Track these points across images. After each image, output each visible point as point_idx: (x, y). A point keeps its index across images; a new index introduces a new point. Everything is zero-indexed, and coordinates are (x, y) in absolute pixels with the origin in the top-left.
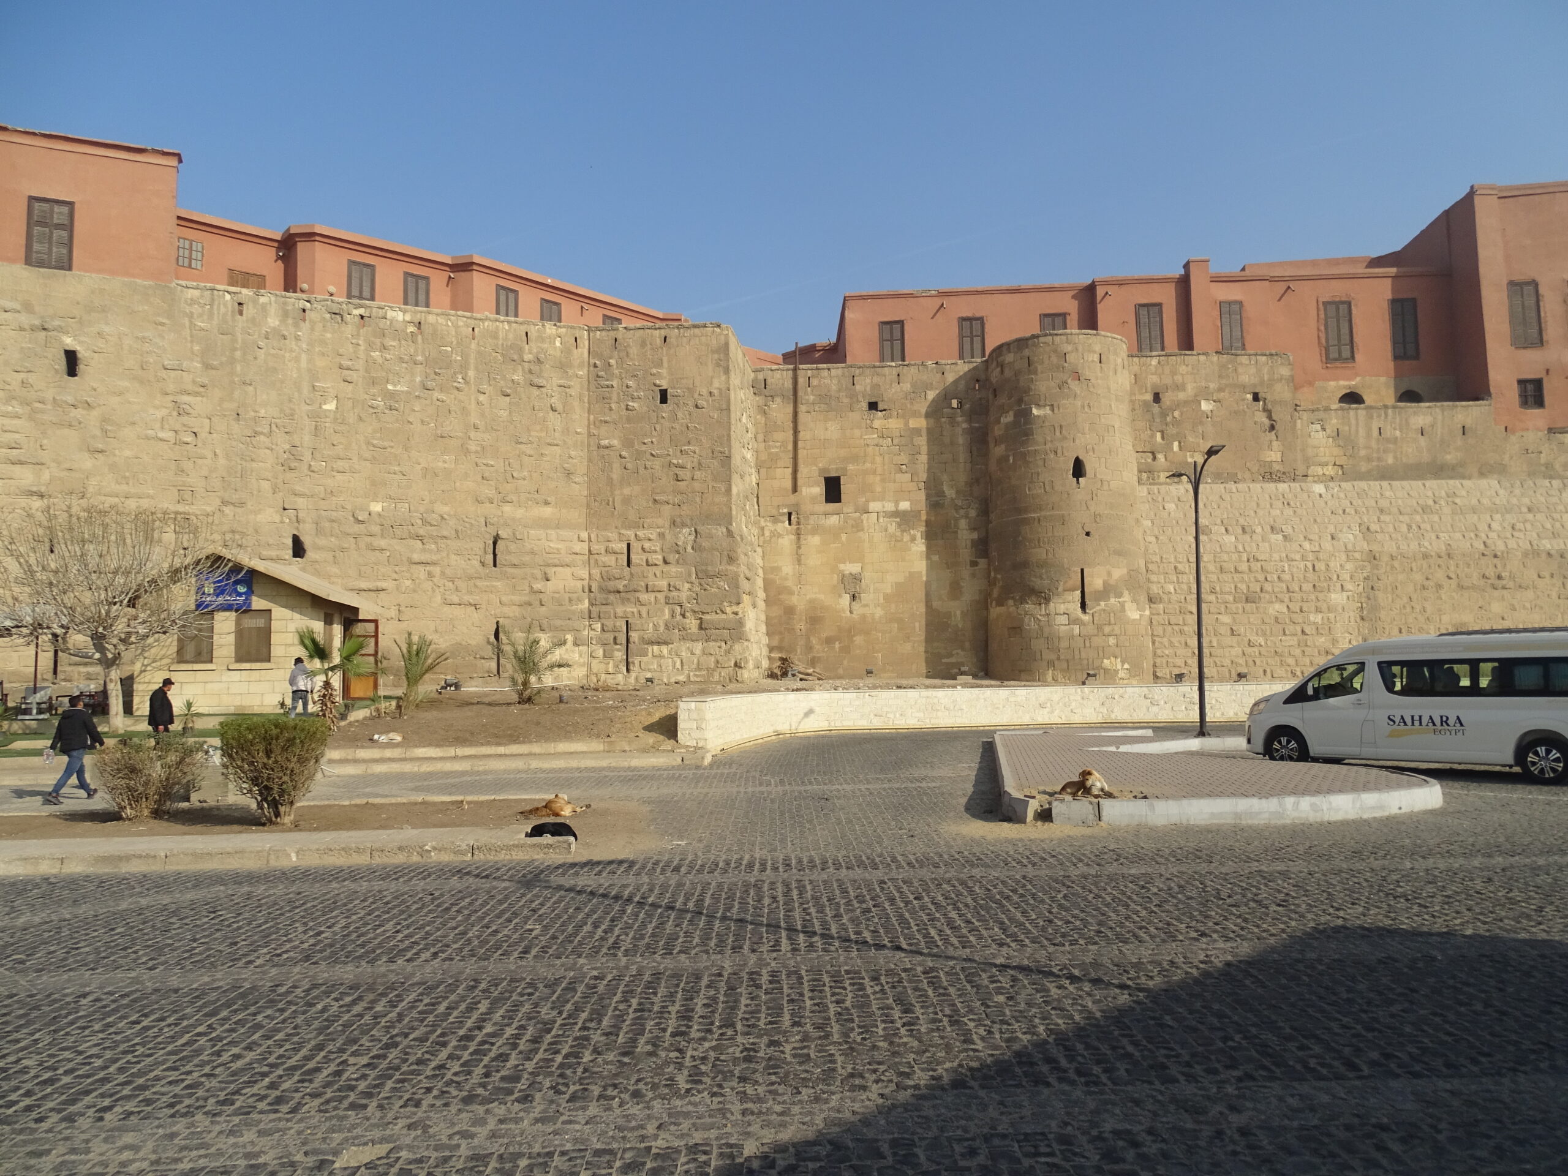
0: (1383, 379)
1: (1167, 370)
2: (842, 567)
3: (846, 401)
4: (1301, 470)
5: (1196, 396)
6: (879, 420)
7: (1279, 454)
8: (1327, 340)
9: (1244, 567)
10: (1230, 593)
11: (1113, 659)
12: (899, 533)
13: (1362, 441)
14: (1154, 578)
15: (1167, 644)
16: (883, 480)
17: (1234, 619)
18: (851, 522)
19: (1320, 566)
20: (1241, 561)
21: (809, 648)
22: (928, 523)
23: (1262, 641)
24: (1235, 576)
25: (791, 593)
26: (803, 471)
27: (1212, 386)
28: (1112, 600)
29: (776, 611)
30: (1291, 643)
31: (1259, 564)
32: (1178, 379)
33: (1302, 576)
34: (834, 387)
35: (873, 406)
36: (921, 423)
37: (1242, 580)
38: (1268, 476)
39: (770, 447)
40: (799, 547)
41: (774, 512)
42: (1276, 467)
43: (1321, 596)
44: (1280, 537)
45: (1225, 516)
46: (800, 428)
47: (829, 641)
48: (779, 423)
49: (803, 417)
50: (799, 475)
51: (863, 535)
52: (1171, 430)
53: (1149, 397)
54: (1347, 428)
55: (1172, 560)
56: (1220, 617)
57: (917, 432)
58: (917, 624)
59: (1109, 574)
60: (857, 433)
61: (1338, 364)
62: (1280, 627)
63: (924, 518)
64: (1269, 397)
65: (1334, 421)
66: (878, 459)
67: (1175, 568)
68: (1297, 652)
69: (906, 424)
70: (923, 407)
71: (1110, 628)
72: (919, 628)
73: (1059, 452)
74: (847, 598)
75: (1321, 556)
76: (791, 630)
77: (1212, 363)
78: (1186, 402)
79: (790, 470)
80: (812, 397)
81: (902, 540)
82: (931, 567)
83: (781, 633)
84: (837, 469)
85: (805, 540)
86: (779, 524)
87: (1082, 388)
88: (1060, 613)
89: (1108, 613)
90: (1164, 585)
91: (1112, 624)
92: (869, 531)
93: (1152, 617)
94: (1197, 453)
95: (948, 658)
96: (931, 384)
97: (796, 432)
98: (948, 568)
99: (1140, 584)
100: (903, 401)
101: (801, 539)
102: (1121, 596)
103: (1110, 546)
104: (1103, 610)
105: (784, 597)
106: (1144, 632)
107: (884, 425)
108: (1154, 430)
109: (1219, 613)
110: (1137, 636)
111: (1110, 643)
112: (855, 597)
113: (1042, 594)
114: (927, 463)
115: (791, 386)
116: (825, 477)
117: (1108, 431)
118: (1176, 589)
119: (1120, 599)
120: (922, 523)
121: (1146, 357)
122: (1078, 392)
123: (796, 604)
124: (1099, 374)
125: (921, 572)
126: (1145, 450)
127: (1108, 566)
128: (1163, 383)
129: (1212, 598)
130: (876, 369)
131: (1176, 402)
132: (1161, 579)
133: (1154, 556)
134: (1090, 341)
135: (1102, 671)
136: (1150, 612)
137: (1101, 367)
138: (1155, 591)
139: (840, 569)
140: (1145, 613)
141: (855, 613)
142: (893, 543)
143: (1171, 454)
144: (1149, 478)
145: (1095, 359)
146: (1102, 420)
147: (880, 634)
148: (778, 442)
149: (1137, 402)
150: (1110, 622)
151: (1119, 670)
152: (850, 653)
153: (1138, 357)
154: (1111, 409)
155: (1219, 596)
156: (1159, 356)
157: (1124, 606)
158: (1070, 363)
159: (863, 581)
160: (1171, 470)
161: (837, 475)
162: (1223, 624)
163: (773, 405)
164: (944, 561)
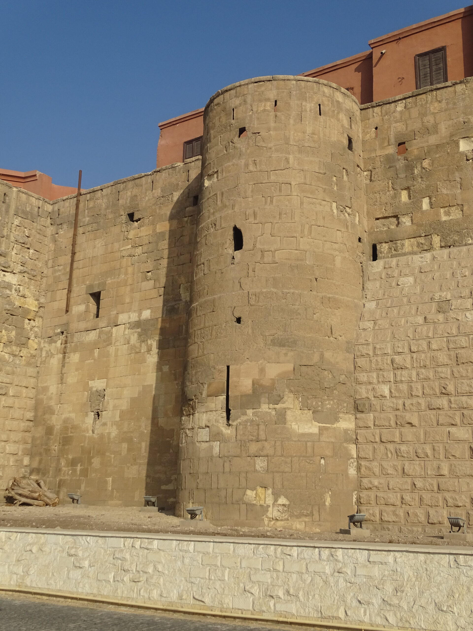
2: (91, 383)
3: (110, 216)
6: (134, 230)
11: (260, 490)
12: (138, 345)
16: (132, 291)
18: (104, 337)
21: (58, 470)
22: (163, 331)
25: (52, 412)
26: (75, 289)
27: (472, 119)
28: (265, 407)
29: (40, 432)
32: (430, 120)
34: (104, 206)
35: (131, 216)
36: (164, 226)
39: (55, 272)
40: (63, 366)
41: (51, 333)
46: (77, 249)
47: (73, 463)
48: (63, 247)
49: (81, 239)
50: (73, 295)
51: (112, 350)
52: (420, 185)
55: (389, 351)
56: (453, 430)
57: (161, 236)
58: (143, 444)
59: (262, 370)
60: (116, 245)
63: (159, 325)
66: (130, 270)
69: (154, 230)
70: (167, 210)
71: (259, 445)
73: (218, 224)
74: (92, 415)
76: (48, 451)
78: (437, 146)
79: (66, 291)
80: (87, 219)
81: (140, 352)
82: (160, 380)
83: (41, 454)
84: (99, 285)
85: (69, 358)
86: (53, 344)
87: (248, 144)
88: (204, 426)
89: (258, 425)
90: (376, 387)
91: (262, 440)
92: (116, 344)
93: (359, 431)
94: (454, 208)
95: (166, 485)
96: (178, 184)
97: (74, 253)
98: (176, 379)
99: (326, 385)
100: (154, 207)
101: (66, 358)
102: (280, 401)
103: (267, 334)
104: (252, 421)
105: (47, 416)
106: (328, 452)
107: (138, 235)
108: (398, 188)
109: (453, 425)
110: (308, 457)
111: (258, 467)
112: (98, 415)
113: (191, 403)
114: (168, 267)
115: (74, 212)
116: (90, 294)
117: (280, 190)
118: (393, 391)
119: (276, 406)
120: (158, 332)
121: (389, 103)
122: (244, 149)
123: (55, 424)
124: (272, 125)
125: (152, 385)
126: (386, 215)
127: (261, 362)
128: (409, 129)
129: (443, 402)
130: (136, 181)
131: (426, 148)
132: (373, 378)
133: (365, 347)
134: (263, 89)
135: (243, 507)
136: (356, 424)
137: (276, 116)
138: (364, 395)
139: (90, 386)
140: (335, 426)
141: (96, 432)
142: (133, 355)
143: (419, 215)
144: (391, 249)
145: (268, 108)
146: (273, 178)
147: (113, 456)
148: (61, 265)
149: (378, 159)
150: (258, 438)
151: (268, 506)
152: (87, 476)
153: (379, 106)
154: (288, 162)
155: (452, 399)
156: (405, 99)
157: (285, 415)
158: (237, 119)
159: (106, 397)
160: (418, 235)
161: (98, 290)
162: (459, 441)
163: (61, 232)
164: (173, 372)
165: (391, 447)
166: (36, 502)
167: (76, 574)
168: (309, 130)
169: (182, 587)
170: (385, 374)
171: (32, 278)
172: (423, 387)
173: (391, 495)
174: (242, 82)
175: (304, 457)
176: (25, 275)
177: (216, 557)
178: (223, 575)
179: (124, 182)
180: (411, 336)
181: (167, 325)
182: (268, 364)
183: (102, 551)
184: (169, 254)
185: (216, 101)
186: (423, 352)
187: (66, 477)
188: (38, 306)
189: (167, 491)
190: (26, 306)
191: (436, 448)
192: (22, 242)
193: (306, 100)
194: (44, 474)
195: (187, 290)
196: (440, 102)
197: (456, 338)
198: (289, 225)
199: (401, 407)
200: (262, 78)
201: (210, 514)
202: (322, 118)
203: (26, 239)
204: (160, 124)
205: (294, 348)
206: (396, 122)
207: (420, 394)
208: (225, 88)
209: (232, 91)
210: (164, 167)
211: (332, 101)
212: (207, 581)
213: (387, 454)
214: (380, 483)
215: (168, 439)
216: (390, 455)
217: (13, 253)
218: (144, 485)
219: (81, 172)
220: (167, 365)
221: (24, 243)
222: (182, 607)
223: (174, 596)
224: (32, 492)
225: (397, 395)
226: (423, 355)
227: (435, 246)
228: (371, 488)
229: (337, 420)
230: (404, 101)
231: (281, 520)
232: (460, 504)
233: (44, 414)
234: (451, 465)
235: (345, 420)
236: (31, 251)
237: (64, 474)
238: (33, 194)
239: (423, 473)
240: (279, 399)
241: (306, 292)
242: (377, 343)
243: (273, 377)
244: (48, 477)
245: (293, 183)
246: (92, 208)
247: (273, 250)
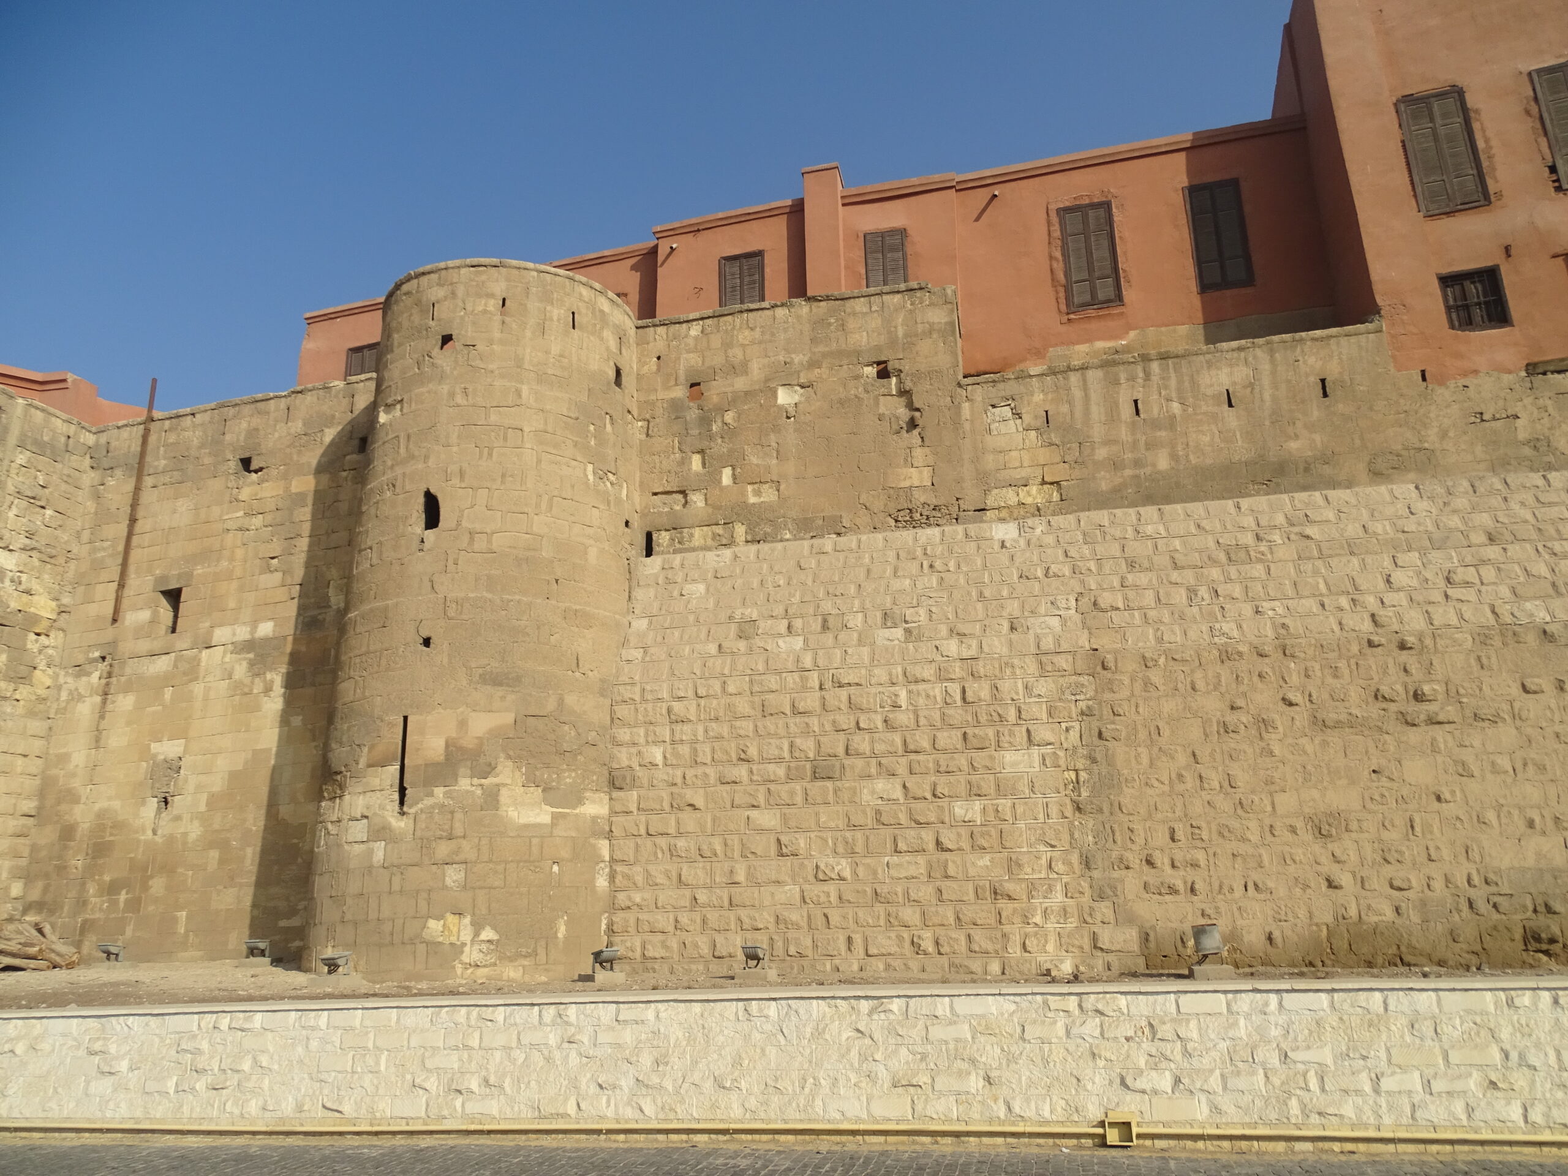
0: (1183, 329)
1: (716, 341)
2: (155, 747)
3: (207, 460)
4: (972, 497)
5: (767, 380)
6: (250, 487)
7: (927, 473)
8: (1067, 274)
9: (811, 701)
10: (779, 760)
11: (451, 919)
12: (247, 681)
13: (1097, 432)
14: (624, 735)
15: (639, 879)
16: (241, 589)
17: (785, 819)
18: (184, 666)
19: (980, 690)
20: (805, 688)
21: (82, 903)
22: (295, 659)
23: (844, 866)
24: (791, 721)
25: (75, 799)
26: (133, 582)
27: (797, 359)
28: (465, 784)
29: (47, 836)
30: (912, 871)
31: (843, 693)
32: (737, 354)
33: (937, 716)
34: (196, 442)
35: (246, 463)
36: (305, 484)
37: (807, 731)
38: (904, 516)
39: (95, 550)
40: (102, 717)
41: (80, 658)
42: (920, 497)
43: (980, 758)
44: (899, 633)
45: (796, 599)
46: (141, 513)
47: (112, 889)
48: (113, 508)
49: (148, 497)
50: (127, 592)
51: (198, 688)
52: (720, 447)
53: (680, 392)
54: (1065, 408)
55: (665, 695)
56: (754, 814)
57: (299, 499)
58: (249, 851)
59: (462, 724)
60: (216, 511)
61: (1091, 312)
62: (887, 833)
63: (289, 648)
64: (906, 367)
65: (1038, 397)
66: (240, 553)
67: (669, 711)
68: (925, 893)
70: (313, 457)
71: (453, 844)
72: (250, 856)
73: (398, 484)
74: (153, 803)
75: (981, 668)
76: (62, 869)
77: (799, 317)
78: (746, 393)
79: (115, 585)
80: (163, 462)
81: (250, 692)
82: (286, 740)
83: (47, 876)
84: (180, 576)
85: (113, 702)
86: (84, 679)
87: (456, 362)
88: (359, 816)
89: (452, 813)
90: (644, 750)
91: (457, 838)
92: (207, 680)
93: (614, 819)
94: (767, 485)
95: (289, 919)
96: (333, 416)
97: (133, 520)
98: (314, 740)
99: (566, 746)
100: (288, 451)
101: (108, 702)
102: (489, 773)
103: (473, 665)
104: (443, 806)
105: (63, 807)
106: (565, 853)
107: (256, 494)
108: (687, 450)
109: (754, 806)
110: (534, 862)
111: (449, 882)
112: (166, 802)
113: (339, 777)
114: (309, 551)
115: (139, 449)
116: (162, 592)
117: (505, 439)
118: (668, 756)
119: (483, 781)
120: (286, 659)
121: (679, 323)
122: (448, 369)
123: (79, 820)
124: (497, 335)
125: (270, 749)
126: (669, 489)
127: (461, 709)
128: (707, 364)
129: (741, 772)
130: (258, 404)
131: (730, 395)
132: (639, 735)
133: (629, 687)
134: (484, 277)
135: (422, 948)
136: (610, 809)
137: (503, 322)
138: (625, 763)
139: (153, 751)
140: (577, 811)
141: (159, 832)
142: (237, 698)
143: (717, 492)
144: (673, 540)
145: (491, 308)
146: (494, 418)
147: (190, 873)
148: (107, 540)
149: (659, 404)
150: (451, 834)
151: (464, 944)
152: (139, 911)
153: (664, 325)
154: (520, 396)
155: (755, 767)
156: (702, 319)
157: (497, 795)
158: (439, 320)
159: (182, 771)
160: (714, 522)
161: (178, 586)
162: (761, 830)
163: (111, 482)
164: (309, 726)
165: (662, 842)
166: (32, 963)
167: (103, 1086)
168: (555, 349)
169: (303, 1090)
170: (658, 730)
171: (48, 560)
172: (713, 750)
173: (659, 917)
174: (450, 263)
175: (525, 861)
176: (34, 554)
177: (367, 1033)
178: (378, 1063)
179: (236, 405)
180: (698, 673)
181: (303, 649)
182: (473, 714)
183: (157, 1040)
184: (312, 530)
185: (405, 288)
186: (715, 697)
187: (97, 915)
188: (57, 610)
189: (288, 929)
190: (32, 610)
191: (729, 842)
192: (30, 494)
193: (552, 304)
194: (52, 912)
195: (341, 590)
196: (752, 329)
197: (763, 677)
198: (517, 493)
199: (679, 781)
200: (483, 260)
201: (362, 963)
202: (576, 333)
203: (39, 491)
204: (308, 315)
205: (517, 689)
206: (688, 352)
207: (708, 761)
208: (421, 270)
209: (432, 275)
210: (310, 386)
211: (594, 309)
212: (349, 1075)
213: (656, 853)
214: (644, 899)
215: (295, 841)
216: (660, 855)
217: (11, 514)
218: (247, 921)
219: (154, 381)
220: (298, 715)
221: (34, 498)
222: (302, 1125)
223: (287, 1108)
224: (25, 945)
225: (674, 762)
226: (715, 702)
227: (737, 540)
228: (629, 908)
229: (580, 801)
230: (701, 322)
231: (485, 966)
232: (761, 926)
233: (59, 803)
234: (749, 868)
235: (594, 802)
236: (49, 512)
237: (92, 910)
238: (58, 413)
239: (708, 881)
240: (488, 770)
241: (539, 601)
242: (647, 683)
243: (480, 735)
244: (60, 917)
245: (526, 429)
246: (172, 444)
247: (489, 531)
